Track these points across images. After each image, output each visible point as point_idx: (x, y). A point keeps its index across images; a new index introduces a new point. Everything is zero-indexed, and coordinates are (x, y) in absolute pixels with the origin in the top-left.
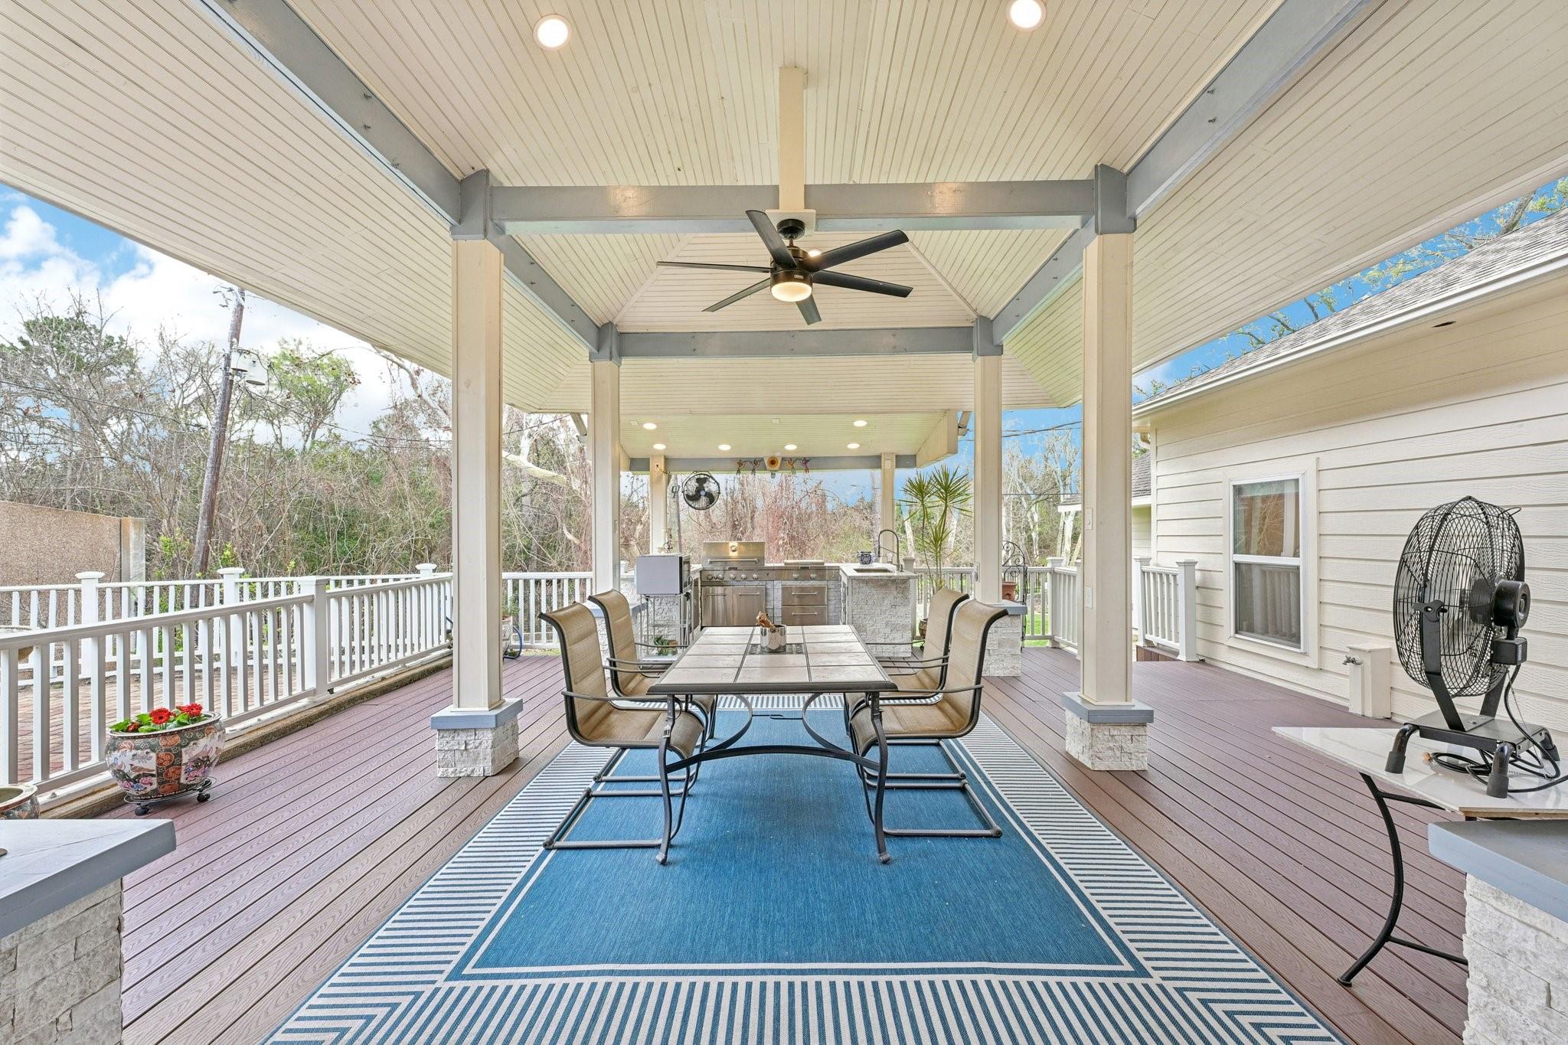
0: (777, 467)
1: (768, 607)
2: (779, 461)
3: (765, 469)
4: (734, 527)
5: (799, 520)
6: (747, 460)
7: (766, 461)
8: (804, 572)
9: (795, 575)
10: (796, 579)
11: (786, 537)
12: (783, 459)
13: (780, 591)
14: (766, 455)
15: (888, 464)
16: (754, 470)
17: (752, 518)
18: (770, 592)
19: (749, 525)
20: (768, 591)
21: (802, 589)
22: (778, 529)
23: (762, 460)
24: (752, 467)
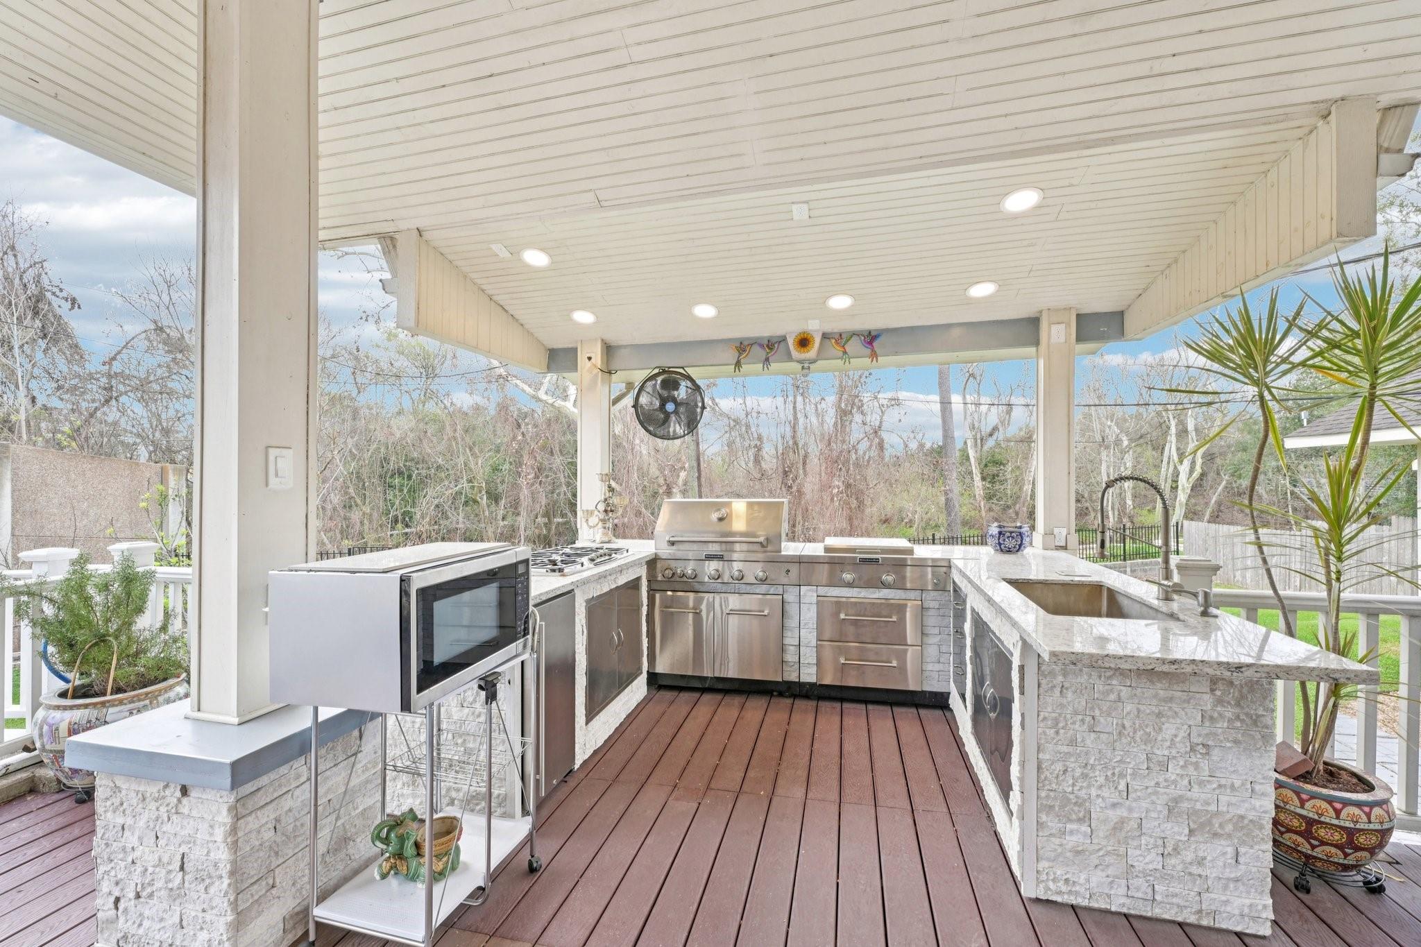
0: (812, 353)
1: (787, 641)
2: (817, 340)
3: (789, 358)
4: (786, 473)
5: (857, 465)
6: (755, 342)
7: (791, 342)
8: (868, 570)
9: (848, 577)
10: (850, 585)
11: (841, 484)
12: (825, 336)
13: (814, 608)
14: (790, 328)
15: (1057, 334)
16: (767, 360)
17: (804, 463)
18: (792, 610)
19: (801, 472)
20: (787, 607)
21: (860, 607)
22: (832, 475)
23: (783, 339)
24: (762, 354)
